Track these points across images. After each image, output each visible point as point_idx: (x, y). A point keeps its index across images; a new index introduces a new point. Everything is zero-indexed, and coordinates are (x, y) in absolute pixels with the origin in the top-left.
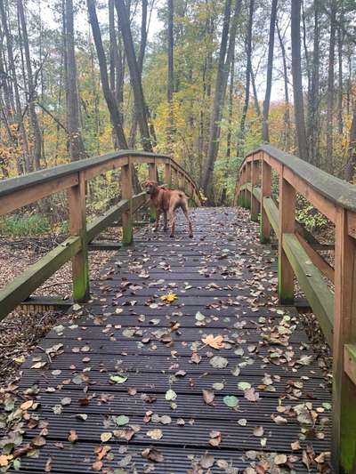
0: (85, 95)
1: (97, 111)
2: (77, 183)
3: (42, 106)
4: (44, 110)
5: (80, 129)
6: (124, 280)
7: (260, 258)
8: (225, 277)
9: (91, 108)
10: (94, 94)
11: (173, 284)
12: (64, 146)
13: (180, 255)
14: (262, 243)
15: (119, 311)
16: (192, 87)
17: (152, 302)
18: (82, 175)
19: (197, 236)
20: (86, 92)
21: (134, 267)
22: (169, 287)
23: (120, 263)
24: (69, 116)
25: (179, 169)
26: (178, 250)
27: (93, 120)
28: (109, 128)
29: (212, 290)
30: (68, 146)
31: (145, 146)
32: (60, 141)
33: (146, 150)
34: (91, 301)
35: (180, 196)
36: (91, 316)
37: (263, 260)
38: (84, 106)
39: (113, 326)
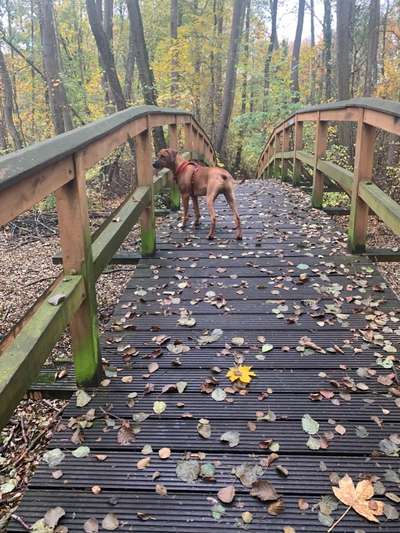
0: (64, 30)
1: (80, 50)
2: (71, 177)
3: (10, 44)
4: (13, 48)
5: (61, 74)
6: (157, 330)
7: (363, 283)
8: (321, 324)
9: (72, 47)
10: (76, 29)
11: (239, 341)
12: (41, 97)
13: (234, 276)
14: (353, 253)
15: (159, 407)
16: (201, 19)
17: (213, 385)
18: (80, 160)
19: (249, 239)
20: (64, 25)
21: (167, 302)
22: (234, 347)
23: (143, 293)
24: (45, 56)
25: (199, 131)
26: (229, 267)
27: (76, 64)
28: (98, 73)
29: (309, 353)
30: (47, 97)
31: (146, 96)
32: (36, 90)
33: (148, 103)
34: (106, 383)
35: (225, 178)
36: (110, 423)
37: (369, 286)
38: (64, 45)
39: (156, 450)
